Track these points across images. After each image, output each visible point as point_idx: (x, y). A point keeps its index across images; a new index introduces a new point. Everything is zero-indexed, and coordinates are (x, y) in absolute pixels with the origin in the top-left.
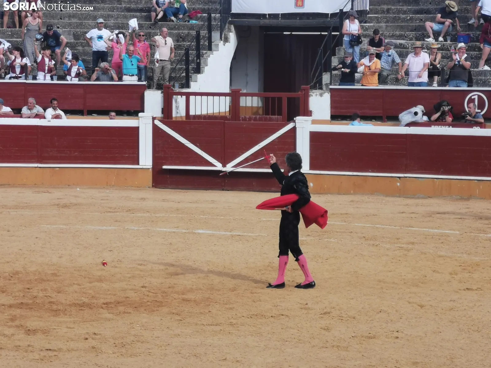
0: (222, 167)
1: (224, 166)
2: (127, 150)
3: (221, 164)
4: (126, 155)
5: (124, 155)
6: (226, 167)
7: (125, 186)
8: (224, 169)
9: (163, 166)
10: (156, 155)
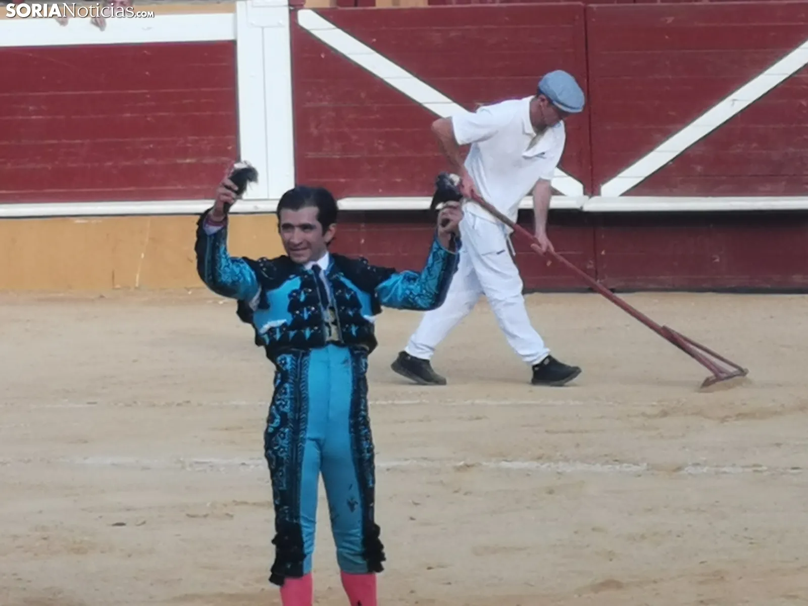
0: (585, 193)
1: (591, 189)
2: (190, 138)
3: (581, 181)
4: (188, 161)
5: (179, 161)
6: (599, 194)
7: (188, 290)
8: (592, 205)
9: (341, 198)
10: (311, 155)
